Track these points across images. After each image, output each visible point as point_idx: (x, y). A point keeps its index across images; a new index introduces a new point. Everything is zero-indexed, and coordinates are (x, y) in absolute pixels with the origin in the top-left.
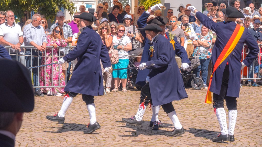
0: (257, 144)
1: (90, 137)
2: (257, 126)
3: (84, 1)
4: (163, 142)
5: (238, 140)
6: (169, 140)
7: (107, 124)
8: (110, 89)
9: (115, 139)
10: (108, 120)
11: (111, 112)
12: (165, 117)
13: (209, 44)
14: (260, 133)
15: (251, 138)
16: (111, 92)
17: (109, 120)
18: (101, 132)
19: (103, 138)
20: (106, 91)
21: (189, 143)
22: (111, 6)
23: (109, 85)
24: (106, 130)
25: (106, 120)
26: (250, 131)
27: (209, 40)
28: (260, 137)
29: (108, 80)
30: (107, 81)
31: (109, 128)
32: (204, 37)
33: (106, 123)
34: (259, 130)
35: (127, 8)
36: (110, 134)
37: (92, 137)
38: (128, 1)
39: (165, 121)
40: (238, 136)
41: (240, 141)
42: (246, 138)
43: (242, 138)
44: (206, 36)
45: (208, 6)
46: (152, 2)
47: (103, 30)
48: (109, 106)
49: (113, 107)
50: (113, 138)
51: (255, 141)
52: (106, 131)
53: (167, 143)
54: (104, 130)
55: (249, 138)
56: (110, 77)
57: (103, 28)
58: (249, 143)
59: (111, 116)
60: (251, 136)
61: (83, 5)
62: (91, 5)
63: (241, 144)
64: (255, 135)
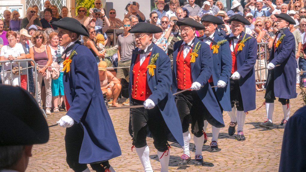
0: (235, 163)
1: (37, 170)
2: (232, 142)
3: (9, 6)
4: (125, 169)
5: (213, 160)
6: (133, 165)
7: (54, 153)
8: (51, 109)
9: (67, 169)
10: (54, 147)
11: (56, 137)
12: (122, 139)
13: (164, 48)
14: (237, 150)
15: (227, 156)
16: (52, 113)
17: (56, 148)
18: (49, 162)
19: (52, 169)
20: (46, 112)
21: (156, 168)
22: (41, 9)
23: (49, 105)
24: (54, 159)
25: (52, 147)
26: (225, 149)
27: (164, 44)
28: (238, 154)
29: (48, 99)
30: (47, 101)
31: (58, 156)
32: (158, 40)
33: (53, 151)
34: (235, 147)
35: (64, 11)
36: (60, 164)
37: (39, 169)
38: (62, 2)
39: (123, 143)
40: (213, 156)
41: (215, 161)
42: (222, 157)
43: (217, 157)
44: (160, 39)
45: (158, 3)
46: (91, 2)
47: (37, 40)
48: (53, 130)
49: (57, 131)
50: (64, 169)
51: (234, 159)
52: (55, 161)
53: (131, 170)
54: (52, 160)
55: (225, 157)
56: (50, 95)
57: (37, 37)
58: (227, 163)
59: (58, 142)
60: (228, 154)
61: (8, 10)
62: (18, 10)
63: (218, 165)
64: (231, 153)
